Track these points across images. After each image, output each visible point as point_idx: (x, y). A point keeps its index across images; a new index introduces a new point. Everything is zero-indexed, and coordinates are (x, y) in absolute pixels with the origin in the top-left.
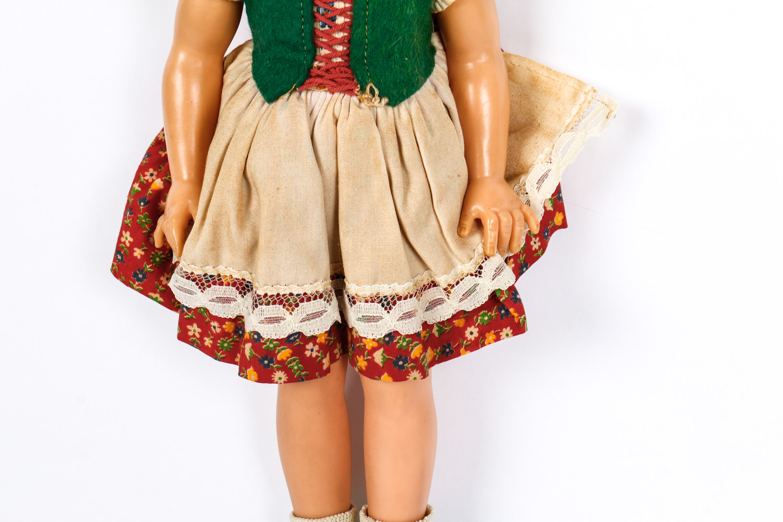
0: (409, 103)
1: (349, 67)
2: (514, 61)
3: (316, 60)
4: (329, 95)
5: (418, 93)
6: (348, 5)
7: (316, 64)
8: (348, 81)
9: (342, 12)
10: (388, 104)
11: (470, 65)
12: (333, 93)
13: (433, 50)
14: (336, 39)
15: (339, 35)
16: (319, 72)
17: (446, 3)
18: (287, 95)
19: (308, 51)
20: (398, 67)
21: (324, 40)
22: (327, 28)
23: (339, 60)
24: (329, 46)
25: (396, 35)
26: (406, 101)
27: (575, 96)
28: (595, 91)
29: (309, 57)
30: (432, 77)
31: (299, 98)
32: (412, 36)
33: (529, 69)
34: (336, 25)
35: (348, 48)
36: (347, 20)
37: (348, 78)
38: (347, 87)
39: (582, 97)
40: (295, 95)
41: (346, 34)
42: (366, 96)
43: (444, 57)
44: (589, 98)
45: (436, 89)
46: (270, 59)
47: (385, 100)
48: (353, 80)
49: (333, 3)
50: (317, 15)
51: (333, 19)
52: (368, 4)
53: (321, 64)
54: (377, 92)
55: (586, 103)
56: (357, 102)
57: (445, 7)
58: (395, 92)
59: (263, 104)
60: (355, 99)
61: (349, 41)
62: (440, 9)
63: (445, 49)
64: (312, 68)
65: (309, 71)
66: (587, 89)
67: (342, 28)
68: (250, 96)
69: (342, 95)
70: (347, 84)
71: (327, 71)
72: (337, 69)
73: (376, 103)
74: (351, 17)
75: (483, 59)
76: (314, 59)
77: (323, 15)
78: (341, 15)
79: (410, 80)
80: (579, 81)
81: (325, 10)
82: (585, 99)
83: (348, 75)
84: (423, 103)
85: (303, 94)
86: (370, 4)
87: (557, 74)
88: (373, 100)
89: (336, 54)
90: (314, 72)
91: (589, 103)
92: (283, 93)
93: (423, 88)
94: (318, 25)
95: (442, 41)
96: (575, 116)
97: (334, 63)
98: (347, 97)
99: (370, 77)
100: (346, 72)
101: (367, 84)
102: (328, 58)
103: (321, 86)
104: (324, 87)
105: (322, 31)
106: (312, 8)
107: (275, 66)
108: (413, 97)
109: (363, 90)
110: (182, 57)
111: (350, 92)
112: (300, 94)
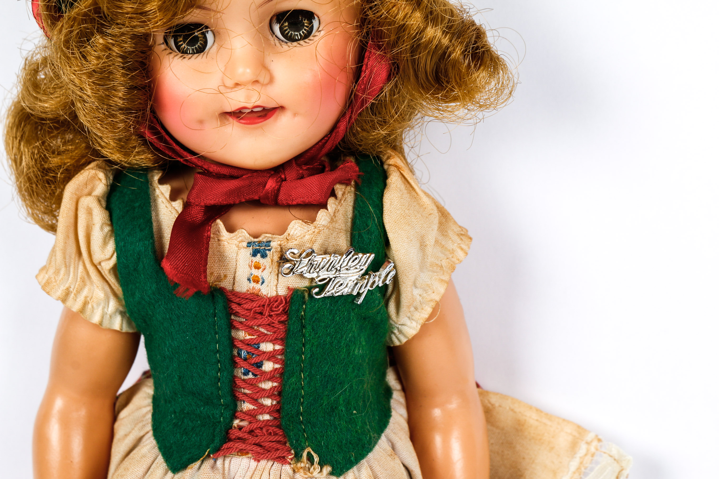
0: (359, 471)
1: (279, 427)
2: (494, 400)
3: (236, 418)
4: (253, 464)
5: (370, 455)
6: (278, 347)
7: (236, 422)
8: (279, 446)
9: (271, 356)
10: (331, 473)
11: (437, 412)
12: (259, 461)
13: (388, 392)
14: (264, 390)
15: (267, 385)
16: (240, 434)
17: (405, 336)
18: (198, 463)
19: (226, 406)
20: (343, 423)
21: (247, 391)
22: (250, 376)
23: (267, 417)
24: (254, 401)
25: (340, 383)
26: (355, 468)
27: (574, 446)
28: (599, 440)
29: (228, 414)
30: (388, 431)
31: (213, 467)
32: (362, 382)
33: (512, 410)
34: (264, 372)
35: (278, 403)
36: (277, 366)
37: (279, 442)
38: (278, 454)
39: (583, 449)
40: (208, 464)
41: (275, 384)
42: (302, 465)
43: (402, 400)
44: (593, 449)
45: (393, 448)
46: (175, 412)
47: (327, 469)
48: (285, 443)
49: (259, 344)
50: (237, 360)
51: (259, 365)
52: (304, 345)
53: (242, 424)
54: (316, 459)
55: (589, 458)
56: (291, 472)
57: (404, 340)
58: (340, 458)
59: (166, 473)
60: (287, 468)
61: (280, 394)
62: (397, 343)
63: (404, 390)
64: (231, 428)
65: (227, 433)
66: (590, 437)
67: (271, 377)
68: (149, 461)
69: (270, 463)
70: (277, 450)
71: (251, 432)
72: (264, 430)
73: (316, 474)
74: (283, 362)
75: (453, 405)
76: (234, 417)
77: (245, 359)
78: (269, 359)
79: (360, 440)
80: (579, 427)
81: (248, 353)
82: (588, 450)
83: (281, 438)
84: (377, 469)
85: (219, 462)
86: (308, 346)
87: (549, 416)
88: (312, 469)
89: (262, 409)
90: (234, 434)
91: (593, 455)
92: (193, 460)
93: (377, 448)
94: (239, 372)
95: (400, 379)
96: (574, 473)
97: (260, 421)
98: (277, 465)
99: (307, 439)
100: (276, 434)
101: (303, 449)
102: (251, 415)
103: (242, 452)
104: (247, 453)
105: (244, 380)
106: (231, 351)
107: (183, 422)
108: (364, 461)
109: (298, 457)
110: (59, 403)
111: (282, 460)
112: (215, 462)
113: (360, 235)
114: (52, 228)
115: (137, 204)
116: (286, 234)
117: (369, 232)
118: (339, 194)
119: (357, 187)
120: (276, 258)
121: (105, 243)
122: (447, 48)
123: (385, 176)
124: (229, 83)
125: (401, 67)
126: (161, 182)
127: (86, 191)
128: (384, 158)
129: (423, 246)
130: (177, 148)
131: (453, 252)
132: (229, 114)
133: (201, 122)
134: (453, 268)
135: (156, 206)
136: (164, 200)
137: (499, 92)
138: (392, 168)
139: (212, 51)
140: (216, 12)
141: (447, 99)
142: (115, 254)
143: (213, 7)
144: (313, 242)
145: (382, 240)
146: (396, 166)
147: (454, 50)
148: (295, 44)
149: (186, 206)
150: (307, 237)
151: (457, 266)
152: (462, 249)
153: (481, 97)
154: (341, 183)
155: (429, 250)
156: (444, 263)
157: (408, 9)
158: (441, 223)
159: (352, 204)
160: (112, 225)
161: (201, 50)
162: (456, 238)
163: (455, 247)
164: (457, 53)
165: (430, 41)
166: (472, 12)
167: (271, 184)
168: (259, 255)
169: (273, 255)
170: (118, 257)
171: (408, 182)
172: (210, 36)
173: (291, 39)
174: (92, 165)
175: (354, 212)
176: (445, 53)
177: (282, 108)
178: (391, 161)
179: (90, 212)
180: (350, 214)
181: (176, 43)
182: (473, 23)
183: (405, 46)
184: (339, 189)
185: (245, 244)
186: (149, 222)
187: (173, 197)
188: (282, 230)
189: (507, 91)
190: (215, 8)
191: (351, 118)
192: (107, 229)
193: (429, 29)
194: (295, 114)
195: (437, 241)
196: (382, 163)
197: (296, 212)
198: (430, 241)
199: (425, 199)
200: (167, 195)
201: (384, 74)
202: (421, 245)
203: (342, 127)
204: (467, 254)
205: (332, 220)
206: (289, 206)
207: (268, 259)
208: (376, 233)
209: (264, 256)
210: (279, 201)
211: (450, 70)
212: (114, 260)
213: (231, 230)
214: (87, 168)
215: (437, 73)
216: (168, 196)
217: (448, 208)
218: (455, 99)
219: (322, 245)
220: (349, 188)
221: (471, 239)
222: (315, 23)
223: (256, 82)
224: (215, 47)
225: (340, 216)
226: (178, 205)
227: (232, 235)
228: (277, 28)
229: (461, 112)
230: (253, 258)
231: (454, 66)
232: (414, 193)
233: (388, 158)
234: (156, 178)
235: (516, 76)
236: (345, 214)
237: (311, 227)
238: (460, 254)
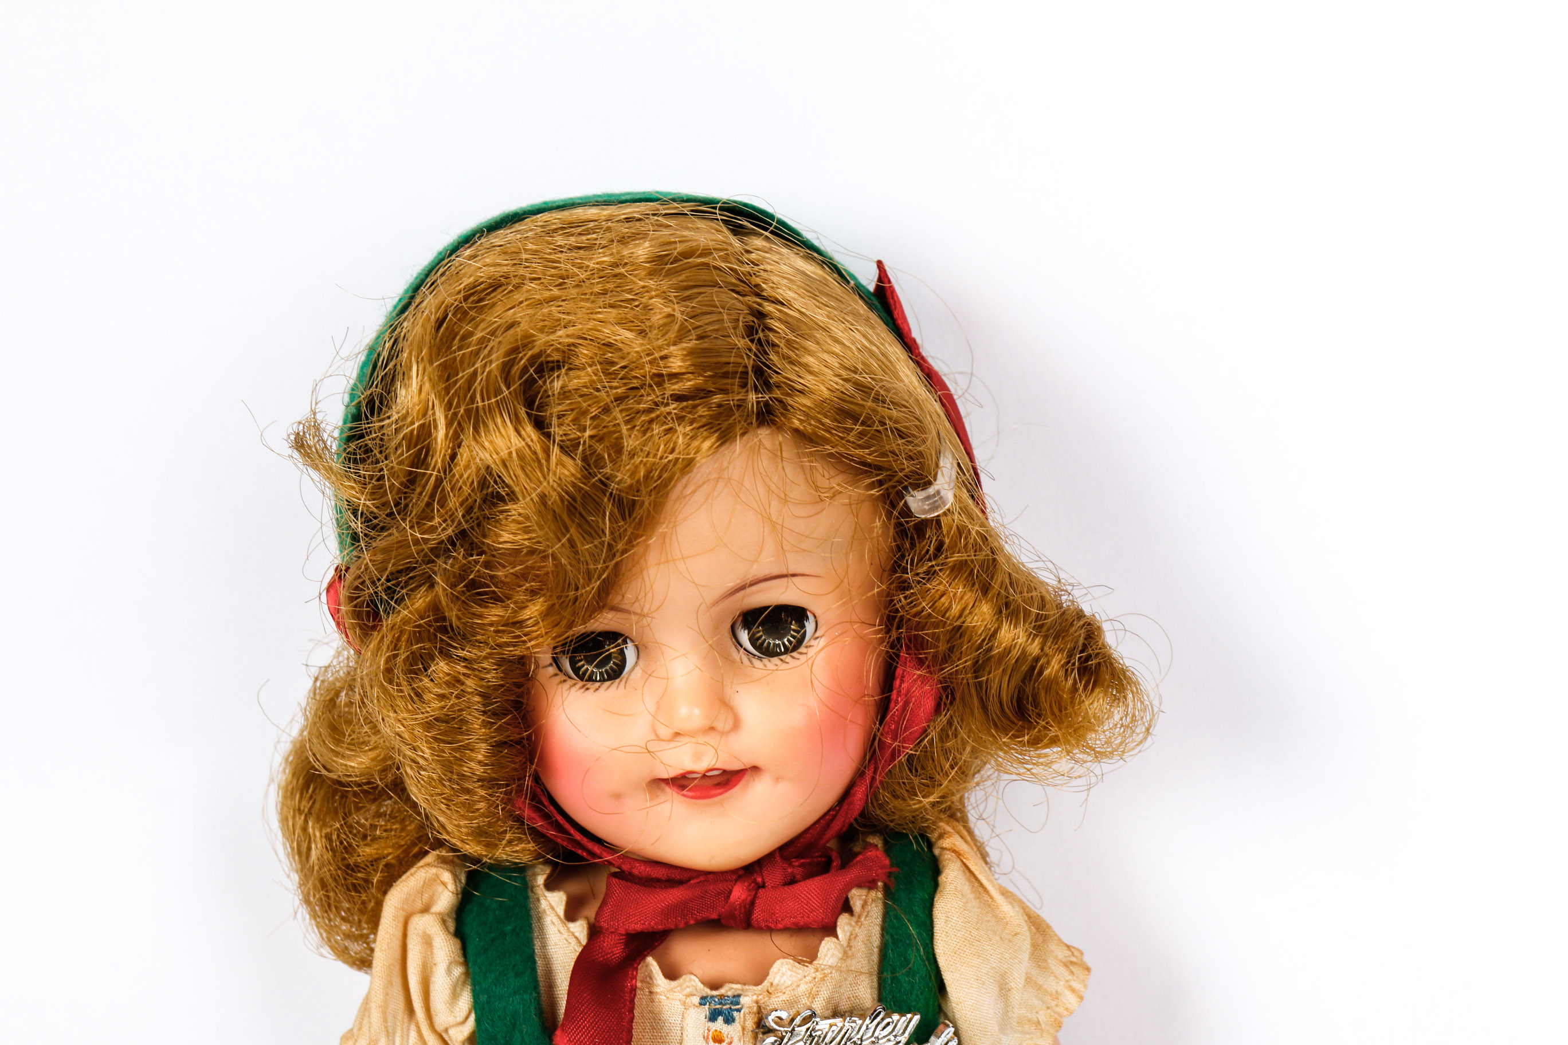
113: (895, 979)
114: (364, 963)
115: (509, 928)
116: (766, 983)
117: (911, 973)
118: (857, 904)
119: (888, 893)
120: (750, 1024)
121: (455, 995)
122: (1037, 659)
123: (935, 869)
124: (665, 732)
125: (958, 695)
126: (550, 886)
127: (419, 905)
128: (933, 836)
129: (1004, 990)
130: (578, 836)
131: (1056, 996)
132: (666, 781)
133: (617, 796)
134: (1058, 1025)
135: (542, 930)
136: (556, 920)
137: (1129, 727)
138: (948, 856)
139: (633, 675)
140: (642, 615)
141: (1039, 743)
142: (473, 1017)
143: (636, 608)
144: (812, 995)
145: (933, 983)
146: (954, 851)
147: (1048, 663)
148: (775, 660)
149: (594, 932)
150: (803, 988)
151: (1066, 1021)
152: (1073, 990)
153: (1096, 739)
154: (860, 886)
155: (1016, 997)
156: (1043, 1016)
157: (969, 597)
158: (1035, 946)
159: (879, 921)
160: (466, 963)
161: (616, 674)
162: (1061, 971)
163: (1060, 986)
164: (1054, 667)
165: (1008, 651)
166: (1077, 593)
167: (739, 893)
168: (720, 1019)
169: (745, 1019)
170: (478, 1021)
171: (976, 879)
172: (630, 653)
173: (769, 653)
174: (429, 858)
175: (882, 936)
176: (1032, 668)
177: (755, 769)
178: (946, 843)
179: (427, 941)
180: (876, 941)
181: (573, 663)
182: (1080, 615)
183: (965, 662)
184: (857, 897)
185: (696, 1000)
186: (530, 959)
187: (571, 914)
188: (759, 976)
189: (1141, 729)
190: (639, 611)
191: (873, 779)
192: (458, 971)
193: (1005, 627)
194: (777, 780)
195: (1029, 980)
196: (930, 845)
197: (783, 942)
198: (1017, 980)
199: (1005, 907)
200: (561, 910)
201: (930, 704)
202: (1001, 989)
203: (860, 793)
204: (1081, 998)
205: (846, 954)
206: (768, 929)
207: (737, 1026)
208: (923, 972)
209: (729, 1020)
210: (754, 923)
211: (1042, 694)
212: (470, 1025)
213: (672, 974)
214: (422, 863)
215: (1019, 701)
216: (561, 913)
217: (1046, 915)
218: (1054, 741)
219: (829, 1000)
220: (873, 894)
221: (1088, 969)
222: (810, 626)
223: (712, 728)
224: (638, 669)
225: (859, 945)
226: (579, 929)
227: (674, 983)
228: (744, 636)
229: (1064, 765)
230: (711, 1024)
231: (1048, 689)
232: (986, 897)
233: (941, 836)
234: (541, 880)
235: (1156, 703)
236: (868, 940)
237: (810, 969)
238: (1070, 999)
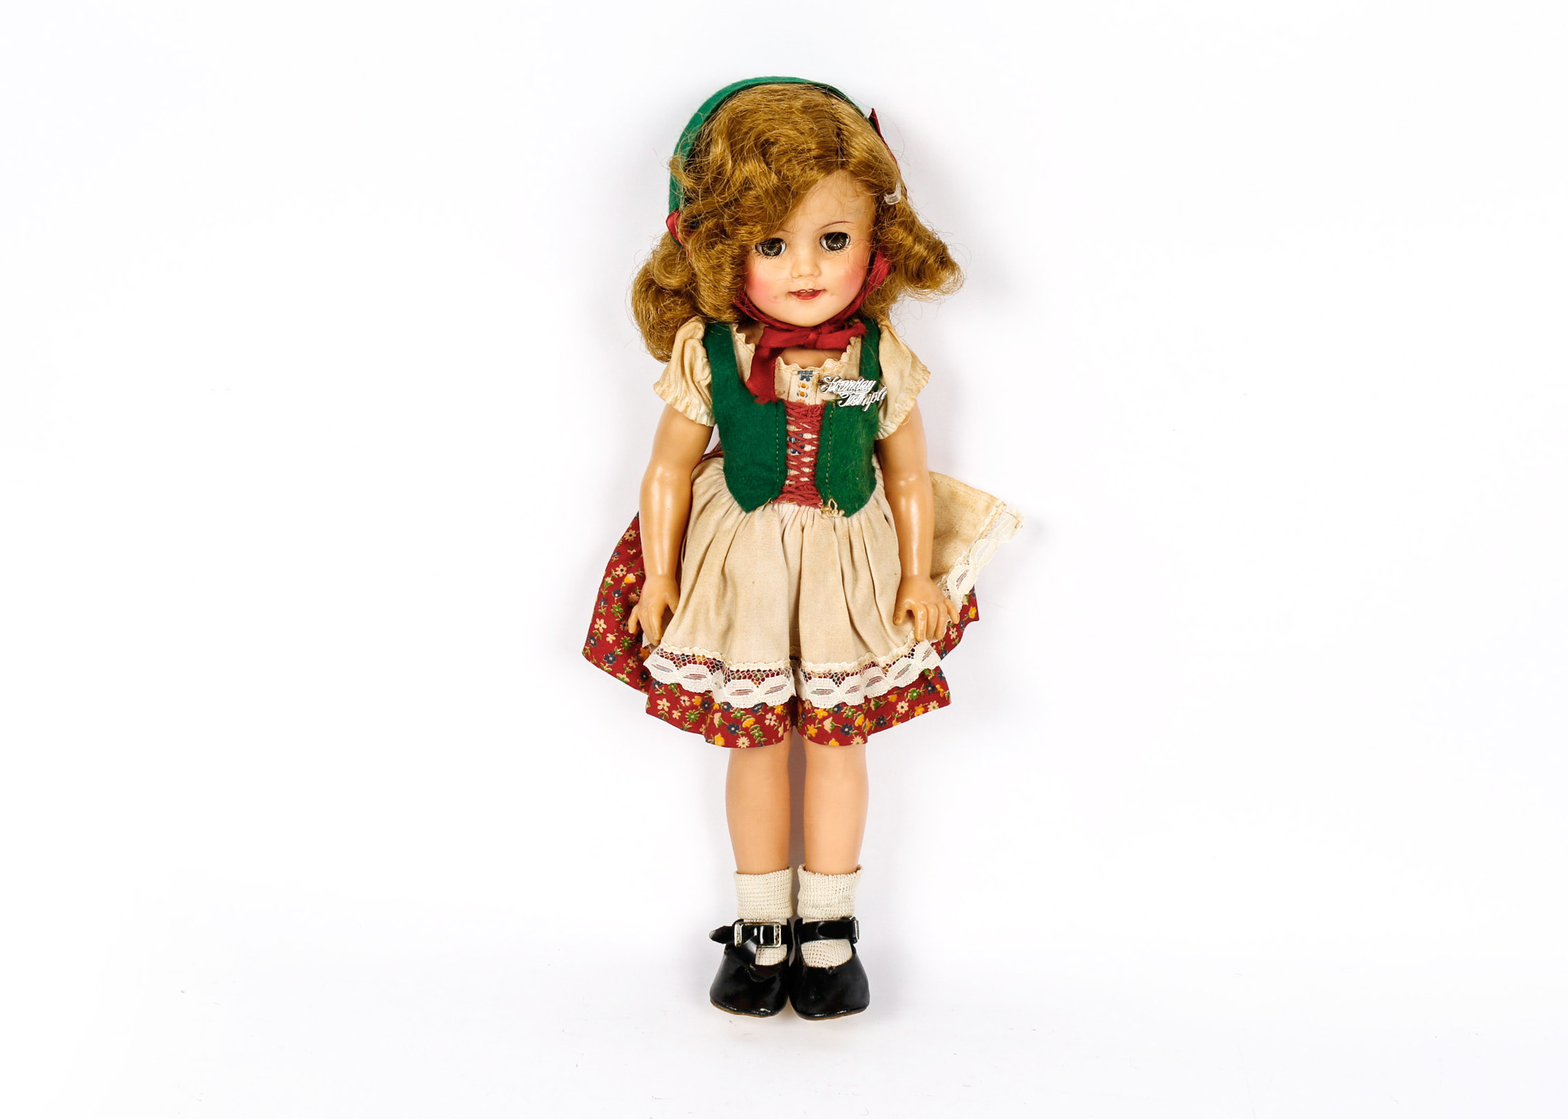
0: (860, 515)
1: (814, 485)
2: (937, 478)
3: (788, 479)
4: (797, 508)
5: (866, 506)
6: (814, 436)
7: (788, 482)
8: (813, 497)
9: (810, 442)
10: (844, 515)
11: (902, 483)
12: (800, 506)
13: (873, 470)
14: (805, 462)
15: (807, 460)
16: (790, 489)
17: (888, 433)
18: (763, 506)
19: (781, 472)
20: (851, 485)
21: (794, 463)
22: (797, 454)
23: (806, 479)
24: (798, 468)
25: (851, 460)
26: (857, 513)
27: (988, 508)
28: (1005, 505)
29: (782, 477)
30: (874, 493)
31: (773, 509)
32: (861, 460)
33: (949, 485)
34: (805, 452)
35: (813, 471)
36: (814, 448)
37: (814, 494)
38: (813, 501)
39: (994, 510)
40: (769, 507)
41: (812, 459)
42: (828, 509)
43: (881, 475)
44: (1000, 510)
45: (877, 502)
46: (745, 476)
47: (842, 512)
48: (817, 495)
49: (802, 434)
50: (790, 443)
51: (803, 447)
52: (831, 435)
53: (791, 483)
54: (836, 506)
55: (997, 515)
56: (820, 513)
57: (886, 436)
58: (849, 506)
59: (741, 513)
60: (818, 511)
61: (815, 465)
62: (881, 437)
63: (881, 468)
64: (784, 485)
65: (782, 488)
66: (998, 503)
67: (809, 454)
68: (727, 507)
69: (808, 507)
70: (813, 499)
71: (797, 488)
72: (805, 487)
73: (835, 515)
74: (818, 446)
75: (912, 479)
76: (786, 478)
77: (794, 443)
78: (809, 444)
79: (860, 496)
80: (992, 496)
81: (796, 439)
82: (997, 511)
83: (815, 492)
84: (870, 514)
85: (776, 506)
86: (833, 436)
87: (972, 489)
88: (833, 512)
89: (803, 474)
90: (786, 489)
91: (1000, 515)
92: (760, 505)
93: (869, 502)
94: (790, 451)
95: (879, 462)
96: (988, 525)
97: (801, 481)
98: (812, 509)
99: (830, 493)
100: (812, 490)
101: (829, 499)
102: (796, 477)
103: (791, 500)
104: (793, 501)
105: (793, 456)
106: (786, 438)
107: (751, 482)
108: (862, 509)
109: (825, 504)
110: (659, 470)
111: (815, 505)
112: (773, 506)
113: (865, 369)
114: (666, 358)
115: (725, 345)
116: (822, 367)
117: (871, 368)
118: (852, 342)
119: (863, 338)
120: (815, 381)
121: (703, 369)
122: (926, 258)
123: (879, 333)
124: (796, 275)
125: (898, 269)
126: (738, 331)
127: (689, 335)
128: (879, 320)
129: (902, 377)
130: (757, 312)
131: (919, 381)
132: (794, 293)
133: (776, 297)
134: (919, 391)
135: (736, 346)
136: (742, 344)
137: (955, 283)
138: (884, 327)
139: (784, 254)
140: (793, 233)
141: (923, 287)
142: (711, 375)
143: (791, 230)
144: (838, 372)
145: (878, 372)
146: (886, 326)
147: (929, 258)
148: (834, 252)
149: (758, 348)
150: (836, 369)
151: (922, 390)
152: (925, 379)
153: (943, 287)
154: (854, 336)
155: (906, 379)
156: (914, 388)
157: (905, 235)
158: (912, 363)
159: (860, 349)
160: (708, 357)
161: (777, 254)
162: (921, 372)
163: (920, 378)
164: (931, 261)
165: (917, 253)
166: (939, 234)
167: (812, 336)
168: (805, 379)
169: (814, 380)
170: (713, 378)
171: (894, 336)
172: (783, 246)
173: (832, 249)
174: (693, 319)
175: (861, 354)
176: (924, 261)
177: (824, 290)
178: (883, 323)
179: (694, 349)
180: (859, 356)
181: (763, 249)
182: (941, 243)
183: (903, 256)
184: (853, 340)
185: (796, 372)
186: (733, 356)
187: (747, 341)
188: (820, 365)
189: (959, 284)
190: (792, 231)
191: (864, 297)
192: (705, 360)
193: (916, 247)
194: (832, 295)
195: (910, 375)
196: (877, 324)
197: (827, 354)
198: (907, 373)
199: (904, 347)
200: (744, 340)
201: (886, 271)
202: (901, 376)
203: (858, 302)
204: (927, 382)
205: (850, 359)
206: (822, 349)
207: (810, 382)
208: (875, 368)
209: (808, 380)
210: (817, 347)
211: (926, 271)
212: (709, 380)
213: (787, 363)
214: (690, 320)
215: (918, 273)
216: (744, 341)
217: (917, 354)
218: (928, 287)
219: (844, 374)
220: (858, 339)
221: (930, 373)
222: (847, 240)
223: (812, 275)
224: (786, 252)
225: (853, 356)
226: (752, 347)
227: (788, 366)
228: (824, 243)
229: (931, 295)
230: (801, 381)
231: (929, 268)
232: (896, 343)
233: (882, 320)
234: (735, 329)
235: (965, 275)
236: (856, 356)
237: (838, 363)
238: (924, 382)
